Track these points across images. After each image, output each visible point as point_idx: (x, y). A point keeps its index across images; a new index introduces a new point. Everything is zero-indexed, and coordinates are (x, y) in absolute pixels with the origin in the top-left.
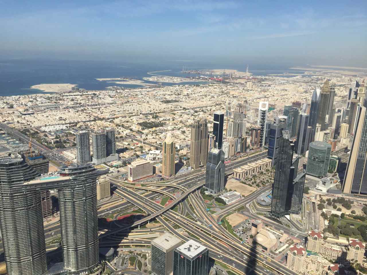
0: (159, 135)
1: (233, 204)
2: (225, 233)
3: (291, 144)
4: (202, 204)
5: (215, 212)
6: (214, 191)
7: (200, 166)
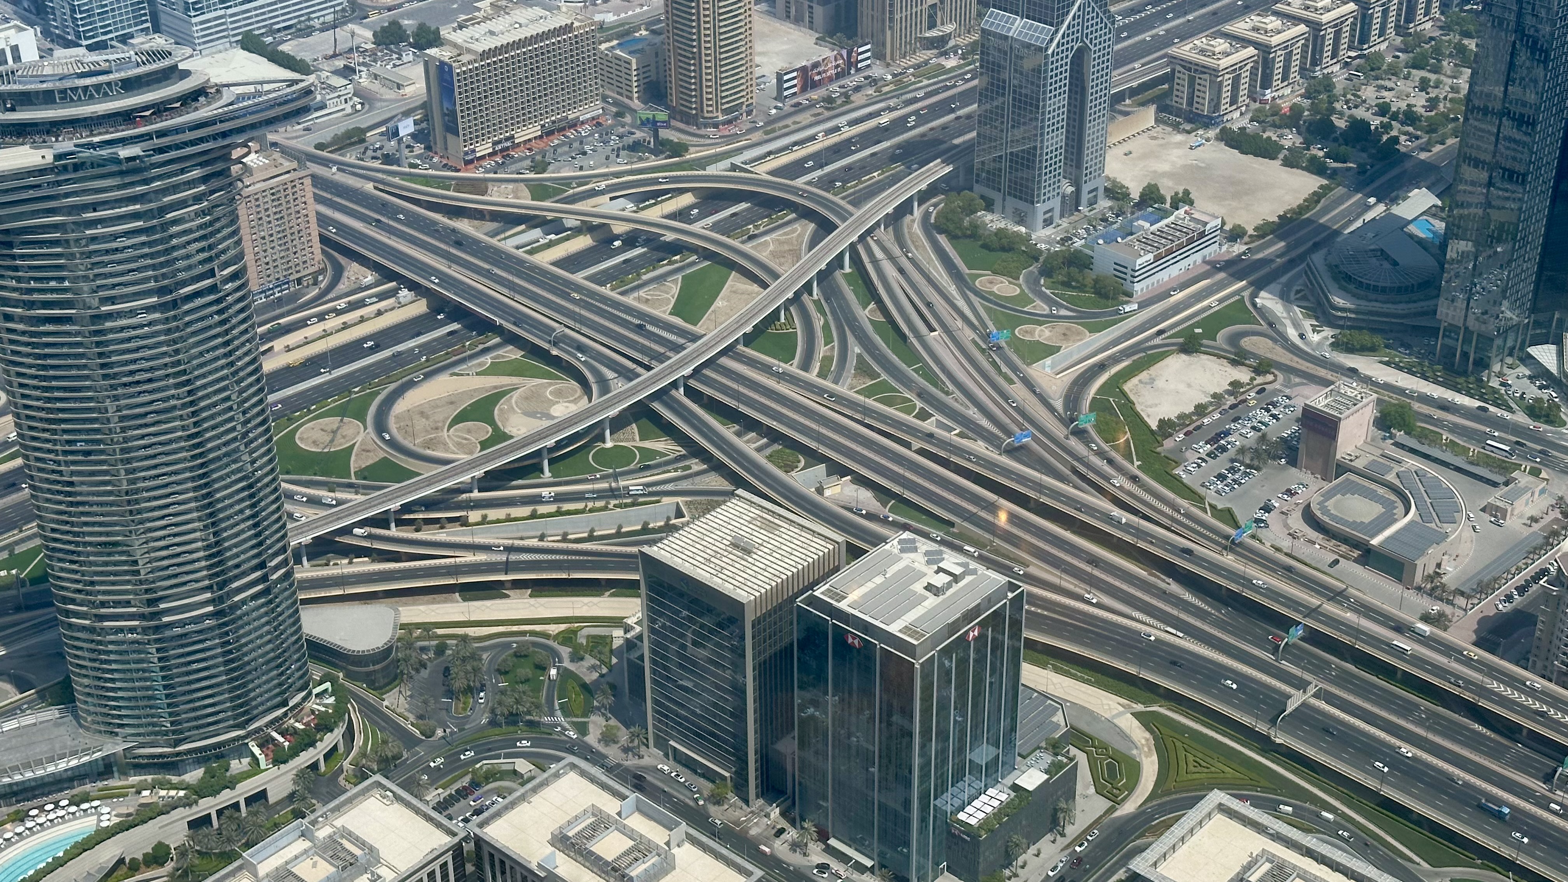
1: (1170, 293)
2: (1122, 480)
4: (961, 303)
5: (1051, 350)
6: (1041, 207)
7: (934, 33)
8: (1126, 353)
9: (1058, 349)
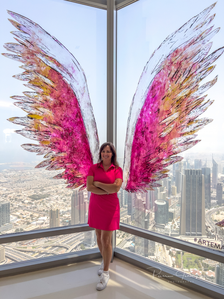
0: (45, 204)
3: (144, 203)
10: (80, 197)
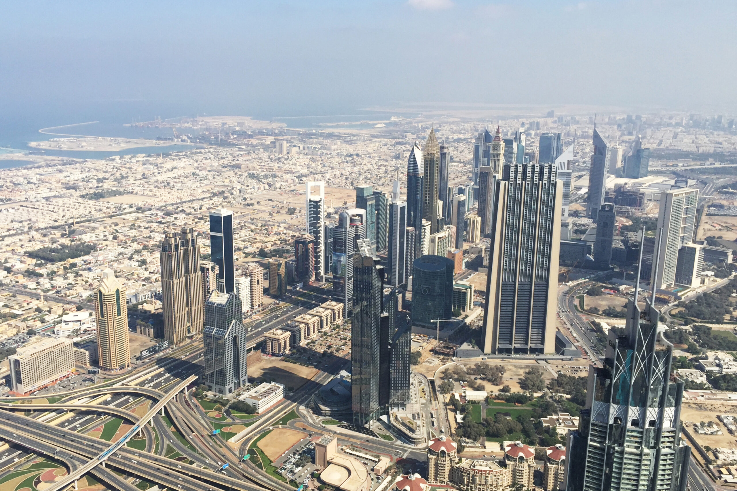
0: (81, 275)
1: (272, 410)
2: (259, 476)
3: (378, 267)
4: (203, 422)
5: (233, 434)
6: (227, 388)
7: (190, 335)
8: (258, 432)
9: (236, 434)
10: (186, 252)
